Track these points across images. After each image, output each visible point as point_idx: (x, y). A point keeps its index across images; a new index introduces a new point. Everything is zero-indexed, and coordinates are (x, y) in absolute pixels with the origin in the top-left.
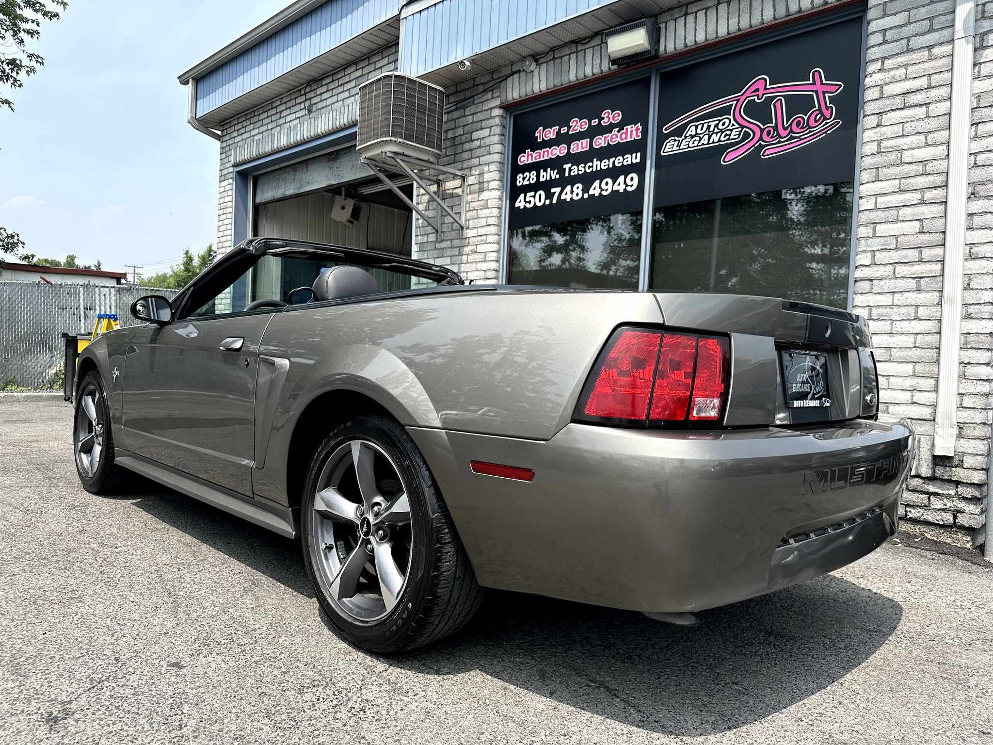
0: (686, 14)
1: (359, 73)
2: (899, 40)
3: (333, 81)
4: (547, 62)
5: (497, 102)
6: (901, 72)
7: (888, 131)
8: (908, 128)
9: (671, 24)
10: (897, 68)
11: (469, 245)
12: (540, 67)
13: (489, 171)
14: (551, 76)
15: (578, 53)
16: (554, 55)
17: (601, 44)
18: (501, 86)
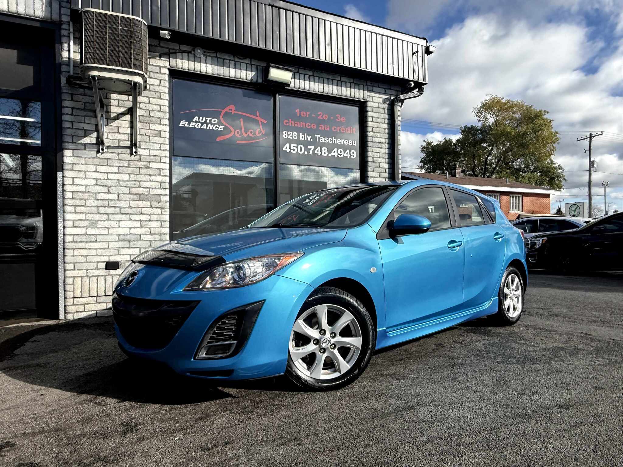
2: (376, 122)
4: (212, 57)
5: (166, 64)
11: (141, 161)
12: (206, 57)
13: (160, 111)
14: (216, 67)
15: (235, 62)
16: (216, 54)
17: (251, 64)
18: (171, 55)
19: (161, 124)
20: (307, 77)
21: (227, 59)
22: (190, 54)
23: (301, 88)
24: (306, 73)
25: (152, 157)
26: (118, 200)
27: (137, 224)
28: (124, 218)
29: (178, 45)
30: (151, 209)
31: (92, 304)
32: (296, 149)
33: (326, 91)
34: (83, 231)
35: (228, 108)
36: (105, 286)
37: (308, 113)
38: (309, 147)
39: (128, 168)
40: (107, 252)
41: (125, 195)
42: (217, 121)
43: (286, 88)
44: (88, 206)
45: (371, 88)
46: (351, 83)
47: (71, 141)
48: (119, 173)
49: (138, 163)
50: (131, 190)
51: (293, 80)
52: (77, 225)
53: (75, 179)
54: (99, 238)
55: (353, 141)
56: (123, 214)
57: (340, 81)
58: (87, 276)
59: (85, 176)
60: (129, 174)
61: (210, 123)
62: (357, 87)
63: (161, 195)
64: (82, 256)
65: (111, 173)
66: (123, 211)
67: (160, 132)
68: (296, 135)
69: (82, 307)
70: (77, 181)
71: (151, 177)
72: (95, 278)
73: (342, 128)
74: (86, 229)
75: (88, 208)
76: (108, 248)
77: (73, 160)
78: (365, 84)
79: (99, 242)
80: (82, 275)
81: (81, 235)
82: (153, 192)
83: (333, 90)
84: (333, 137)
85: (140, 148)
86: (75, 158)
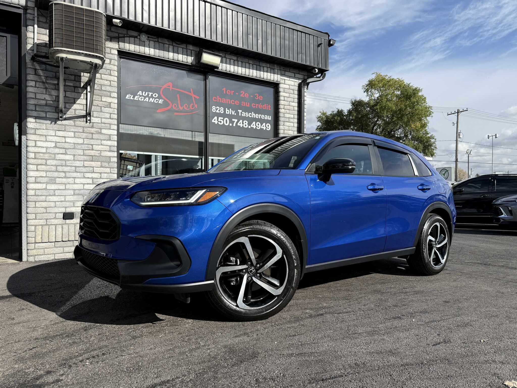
4: (154, 41)
11: (93, 128)
12: (149, 42)
13: (110, 86)
14: (157, 51)
15: (174, 46)
16: (158, 40)
17: (187, 49)
18: (120, 39)
19: (110, 97)
20: (232, 61)
21: (166, 44)
22: (136, 39)
23: (227, 70)
24: (232, 58)
25: (103, 125)
26: (74, 160)
27: (90, 181)
28: (79, 175)
29: (125, 30)
30: (102, 169)
31: (51, 248)
32: (222, 121)
33: (247, 73)
34: (44, 186)
35: (167, 85)
36: (62, 233)
37: (232, 92)
38: (233, 120)
39: (82, 134)
40: (64, 204)
41: (80, 156)
42: (157, 95)
43: (215, 70)
44: (48, 165)
45: (283, 72)
46: (267, 67)
47: (34, 109)
48: (75, 137)
49: (91, 129)
50: (85, 152)
51: (221, 64)
52: (38, 181)
53: (37, 142)
54: (57, 193)
55: (269, 116)
56: (78, 172)
57: (259, 66)
58: (47, 225)
59: (46, 139)
60: (83, 139)
61: (152, 96)
62: (272, 71)
63: (110, 157)
64: (42, 207)
65: (68, 137)
66: (78, 169)
67: (110, 103)
68: (222, 110)
69: (42, 250)
70: (39, 144)
71: (102, 141)
72: (54, 227)
73: (260, 105)
74: (46, 184)
75: (48, 167)
76: (65, 201)
77: (36, 125)
78: (279, 69)
79: (58, 196)
80: (42, 224)
81: (41, 189)
82: (104, 154)
83: (253, 73)
84: (253, 113)
85: (93, 116)
86: (38, 124)
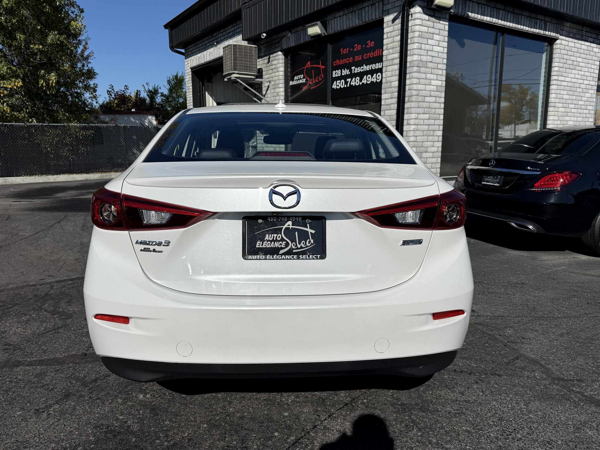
0: (335, 18)
1: (233, 29)
2: (391, 37)
3: (224, 31)
4: (294, 33)
5: (279, 49)
6: (391, 51)
7: (389, 74)
8: (393, 72)
9: (330, 21)
10: (390, 49)
32: (339, 84)
35: (307, 64)
37: (348, 49)
38: (348, 80)
42: (302, 75)
55: (380, 64)
61: (301, 79)
68: (340, 73)
73: (371, 53)
84: (364, 65)
